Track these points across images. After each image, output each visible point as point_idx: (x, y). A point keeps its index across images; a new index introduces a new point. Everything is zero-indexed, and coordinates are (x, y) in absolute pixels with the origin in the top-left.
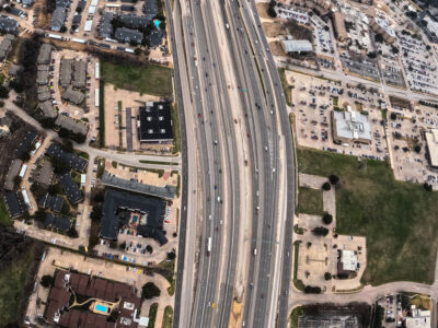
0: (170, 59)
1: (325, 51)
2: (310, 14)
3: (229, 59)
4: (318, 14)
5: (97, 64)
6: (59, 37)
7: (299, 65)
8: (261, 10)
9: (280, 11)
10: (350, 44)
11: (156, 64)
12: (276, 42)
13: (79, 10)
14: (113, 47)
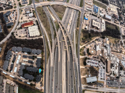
0: (43, 88)
1: (102, 79)
2: (99, 62)
3: (65, 87)
4: (102, 61)
5: (17, 88)
6: (6, 73)
7: (91, 88)
8: (81, 62)
9: (88, 62)
10: (111, 74)
11: (38, 90)
12: (84, 78)
13: (13, 62)
14: (23, 81)
